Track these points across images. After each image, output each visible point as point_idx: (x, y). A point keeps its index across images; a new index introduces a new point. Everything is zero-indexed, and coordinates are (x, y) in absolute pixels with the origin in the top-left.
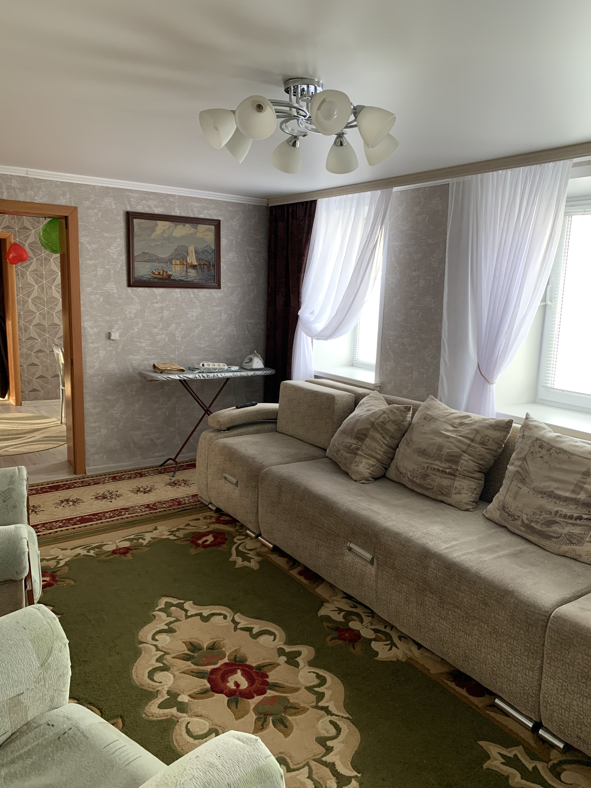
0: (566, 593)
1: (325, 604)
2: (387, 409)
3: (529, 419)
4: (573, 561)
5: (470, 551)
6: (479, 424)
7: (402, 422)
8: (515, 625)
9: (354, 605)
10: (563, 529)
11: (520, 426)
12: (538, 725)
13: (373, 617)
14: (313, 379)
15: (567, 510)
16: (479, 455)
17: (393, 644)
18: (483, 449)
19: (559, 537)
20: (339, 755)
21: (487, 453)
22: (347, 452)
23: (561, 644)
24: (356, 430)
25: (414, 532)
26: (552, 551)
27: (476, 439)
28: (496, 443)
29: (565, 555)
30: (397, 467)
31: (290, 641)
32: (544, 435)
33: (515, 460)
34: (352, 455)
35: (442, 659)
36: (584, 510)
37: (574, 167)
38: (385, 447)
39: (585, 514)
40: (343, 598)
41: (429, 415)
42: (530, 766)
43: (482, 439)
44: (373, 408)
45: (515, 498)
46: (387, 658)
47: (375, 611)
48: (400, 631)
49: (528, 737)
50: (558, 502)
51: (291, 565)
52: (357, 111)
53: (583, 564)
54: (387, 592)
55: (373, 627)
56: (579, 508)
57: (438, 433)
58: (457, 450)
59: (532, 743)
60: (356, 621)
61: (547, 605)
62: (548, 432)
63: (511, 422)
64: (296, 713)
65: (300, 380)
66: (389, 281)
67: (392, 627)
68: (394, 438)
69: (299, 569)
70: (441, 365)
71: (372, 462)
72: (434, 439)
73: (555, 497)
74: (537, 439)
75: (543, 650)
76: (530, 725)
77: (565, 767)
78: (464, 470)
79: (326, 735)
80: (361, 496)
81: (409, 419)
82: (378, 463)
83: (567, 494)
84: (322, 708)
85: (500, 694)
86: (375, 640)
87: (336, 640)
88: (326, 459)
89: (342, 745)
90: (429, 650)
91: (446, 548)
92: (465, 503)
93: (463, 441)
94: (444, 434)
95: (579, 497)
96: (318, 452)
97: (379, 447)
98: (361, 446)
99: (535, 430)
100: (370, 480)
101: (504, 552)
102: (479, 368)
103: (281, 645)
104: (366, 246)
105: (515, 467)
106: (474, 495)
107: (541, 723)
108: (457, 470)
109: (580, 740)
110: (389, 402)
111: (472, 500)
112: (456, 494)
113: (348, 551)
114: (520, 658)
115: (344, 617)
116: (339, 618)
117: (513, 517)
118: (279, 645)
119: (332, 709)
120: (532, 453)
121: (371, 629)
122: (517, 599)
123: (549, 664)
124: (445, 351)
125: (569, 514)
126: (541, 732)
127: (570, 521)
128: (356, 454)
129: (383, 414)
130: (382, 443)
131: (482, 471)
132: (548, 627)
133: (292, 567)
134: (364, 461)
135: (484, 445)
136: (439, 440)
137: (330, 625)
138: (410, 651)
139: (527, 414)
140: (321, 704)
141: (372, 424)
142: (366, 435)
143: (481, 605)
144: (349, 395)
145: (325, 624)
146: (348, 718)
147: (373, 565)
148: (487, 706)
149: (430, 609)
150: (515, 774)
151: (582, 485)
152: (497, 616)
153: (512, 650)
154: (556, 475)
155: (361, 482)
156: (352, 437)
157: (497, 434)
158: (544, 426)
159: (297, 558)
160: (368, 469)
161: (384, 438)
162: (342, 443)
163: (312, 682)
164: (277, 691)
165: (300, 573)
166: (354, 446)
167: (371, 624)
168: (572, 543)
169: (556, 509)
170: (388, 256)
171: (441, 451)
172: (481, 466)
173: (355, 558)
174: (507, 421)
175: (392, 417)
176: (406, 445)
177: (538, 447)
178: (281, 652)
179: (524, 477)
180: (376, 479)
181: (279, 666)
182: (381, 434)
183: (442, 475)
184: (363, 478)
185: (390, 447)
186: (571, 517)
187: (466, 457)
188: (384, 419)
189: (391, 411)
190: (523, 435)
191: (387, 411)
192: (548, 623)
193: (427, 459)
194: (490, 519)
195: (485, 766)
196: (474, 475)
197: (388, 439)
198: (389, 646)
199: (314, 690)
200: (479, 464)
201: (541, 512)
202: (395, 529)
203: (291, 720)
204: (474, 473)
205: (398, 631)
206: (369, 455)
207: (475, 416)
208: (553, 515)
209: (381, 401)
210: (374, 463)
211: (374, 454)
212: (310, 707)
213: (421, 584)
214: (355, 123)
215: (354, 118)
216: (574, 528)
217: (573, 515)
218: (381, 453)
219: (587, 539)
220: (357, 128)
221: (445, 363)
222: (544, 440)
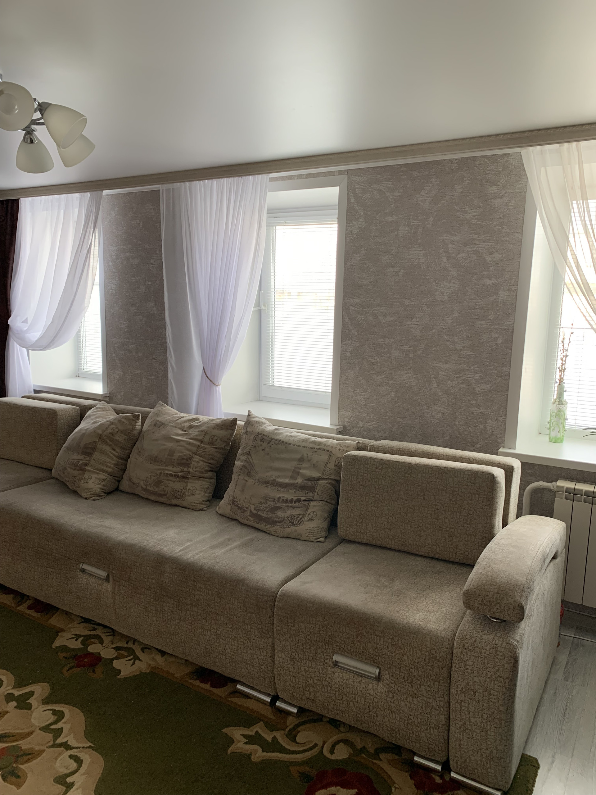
0: (289, 571)
1: (59, 634)
2: (115, 419)
3: (251, 416)
4: (295, 541)
5: (204, 549)
6: (206, 425)
7: (131, 431)
8: (248, 611)
9: (93, 627)
10: (286, 512)
11: (243, 423)
12: (275, 698)
13: (114, 635)
14: (33, 394)
15: (287, 496)
16: (209, 455)
17: (136, 658)
18: (212, 449)
19: (282, 522)
20: (81, 789)
21: (216, 452)
22: (75, 470)
23: (287, 618)
24: (82, 445)
25: (148, 541)
26: (278, 535)
27: (205, 439)
28: (224, 442)
29: (289, 536)
30: (130, 478)
31: (19, 685)
32: (265, 430)
33: (241, 455)
34: (79, 472)
35: (186, 660)
36: (302, 493)
37: (272, 181)
38: (115, 458)
39: (302, 496)
40: (80, 623)
41: (158, 421)
42: (269, 737)
43: (210, 439)
44: (100, 419)
45: (243, 491)
46: (130, 673)
47: (115, 628)
48: (142, 643)
49: (267, 712)
50: (279, 489)
51: (18, 600)
52: (43, 108)
53: (304, 542)
54: (125, 607)
55: (113, 646)
56: (297, 492)
57: (169, 439)
58: (187, 453)
59: (271, 716)
60: (95, 643)
61: (273, 586)
62: (267, 426)
63: (235, 420)
64: (29, 759)
65: (17, 397)
66: (108, 286)
67: (134, 641)
68: (124, 448)
69: (29, 602)
70: (169, 371)
71: (103, 476)
72: (165, 445)
73: (277, 485)
74: (259, 434)
75: (273, 628)
76: (268, 699)
77: (299, 729)
78: (196, 471)
79: (66, 771)
80: (92, 513)
81: (138, 427)
82: (110, 476)
83: (287, 481)
84: (60, 745)
85: (239, 679)
86: (117, 658)
87: (74, 669)
88: (52, 481)
89: (84, 777)
90: (173, 655)
91: (180, 551)
92: (199, 504)
93: (193, 443)
94: (174, 438)
95: (296, 482)
96: (42, 474)
97: (108, 460)
98: (89, 461)
99: (257, 425)
100: (103, 496)
101: (235, 544)
102: (205, 371)
103: (9, 690)
104: (79, 250)
105: (242, 462)
106: (206, 495)
107: (277, 696)
108: (189, 472)
109: (310, 700)
110: (118, 412)
111: (205, 499)
112: (190, 495)
113: (81, 573)
114: (254, 641)
115: (82, 643)
116: (76, 645)
117: (242, 510)
118: (7, 690)
119: (72, 742)
120: (255, 447)
121: (112, 648)
122: (247, 586)
123: (279, 639)
124: (171, 357)
125: (289, 498)
126: (278, 703)
127: (290, 505)
128: (85, 470)
129: (110, 425)
130: (112, 455)
131: (213, 470)
132: (275, 606)
133: (19, 603)
134: (94, 476)
135: (213, 444)
136: (170, 445)
137: (65, 655)
138: (154, 660)
139: (249, 412)
140: (59, 741)
141: (100, 436)
142: (94, 449)
143: (216, 599)
144: (73, 408)
145: (61, 655)
146: (89, 747)
147: (109, 582)
148: (230, 694)
149: (169, 614)
150: (257, 750)
151: (298, 470)
152: (231, 606)
153: (247, 635)
154: (277, 464)
155: (92, 499)
156: (78, 453)
157: (222, 433)
158: (264, 421)
159: (24, 591)
160: (99, 484)
161: (113, 449)
162: (68, 460)
163: (47, 721)
164: (6, 742)
165: (30, 608)
166: (81, 462)
167: (113, 643)
168: (293, 524)
169: (278, 496)
170: (104, 261)
171: (173, 456)
172: (211, 466)
173: (89, 579)
174: (232, 419)
175: (121, 428)
176: (138, 454)
177: (259, 441)
178: (9, 698)
179: (249, 470)
180: (108, 493)
181: (8, 714)
182: (110, 445)
183: (175, 479)
184: (94, 494)
185: (122, 459)
186: (291, 501)
187: (197, 458)
188: (112, 430)
189: (119, 421)
190: (247, 431)
191: (116, 421)
192: (275, 601)
193: (159, 466)
194: (223, 514)
195: (229, 751)
196: (206, 475)
197: (118, 450)
198: (132, 661)
199: (50, 729)
200: (208, 463)
201: (266, 500)
202: (129, 541)
203: (24, 768)
204: (206, 473)
205: (140, 643)
206: (99, 470)
207: (203, 418)
208: (277, 502)
209: (109, 412)
210: (104, 477)
211: (105, 468)
212: (46, 748)
213: (158, 591)
214: (42, 121)
215: (40, 116)
216: (294, 510)
217: (293, 499)
218: (112, 466)
219: (306, 519)
220: (44, 126)
221: (173, 368)
222: (265, 434)
